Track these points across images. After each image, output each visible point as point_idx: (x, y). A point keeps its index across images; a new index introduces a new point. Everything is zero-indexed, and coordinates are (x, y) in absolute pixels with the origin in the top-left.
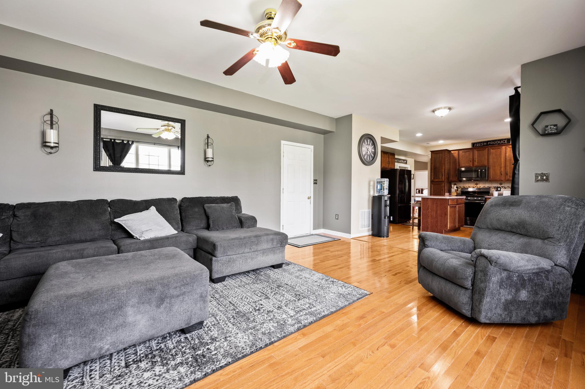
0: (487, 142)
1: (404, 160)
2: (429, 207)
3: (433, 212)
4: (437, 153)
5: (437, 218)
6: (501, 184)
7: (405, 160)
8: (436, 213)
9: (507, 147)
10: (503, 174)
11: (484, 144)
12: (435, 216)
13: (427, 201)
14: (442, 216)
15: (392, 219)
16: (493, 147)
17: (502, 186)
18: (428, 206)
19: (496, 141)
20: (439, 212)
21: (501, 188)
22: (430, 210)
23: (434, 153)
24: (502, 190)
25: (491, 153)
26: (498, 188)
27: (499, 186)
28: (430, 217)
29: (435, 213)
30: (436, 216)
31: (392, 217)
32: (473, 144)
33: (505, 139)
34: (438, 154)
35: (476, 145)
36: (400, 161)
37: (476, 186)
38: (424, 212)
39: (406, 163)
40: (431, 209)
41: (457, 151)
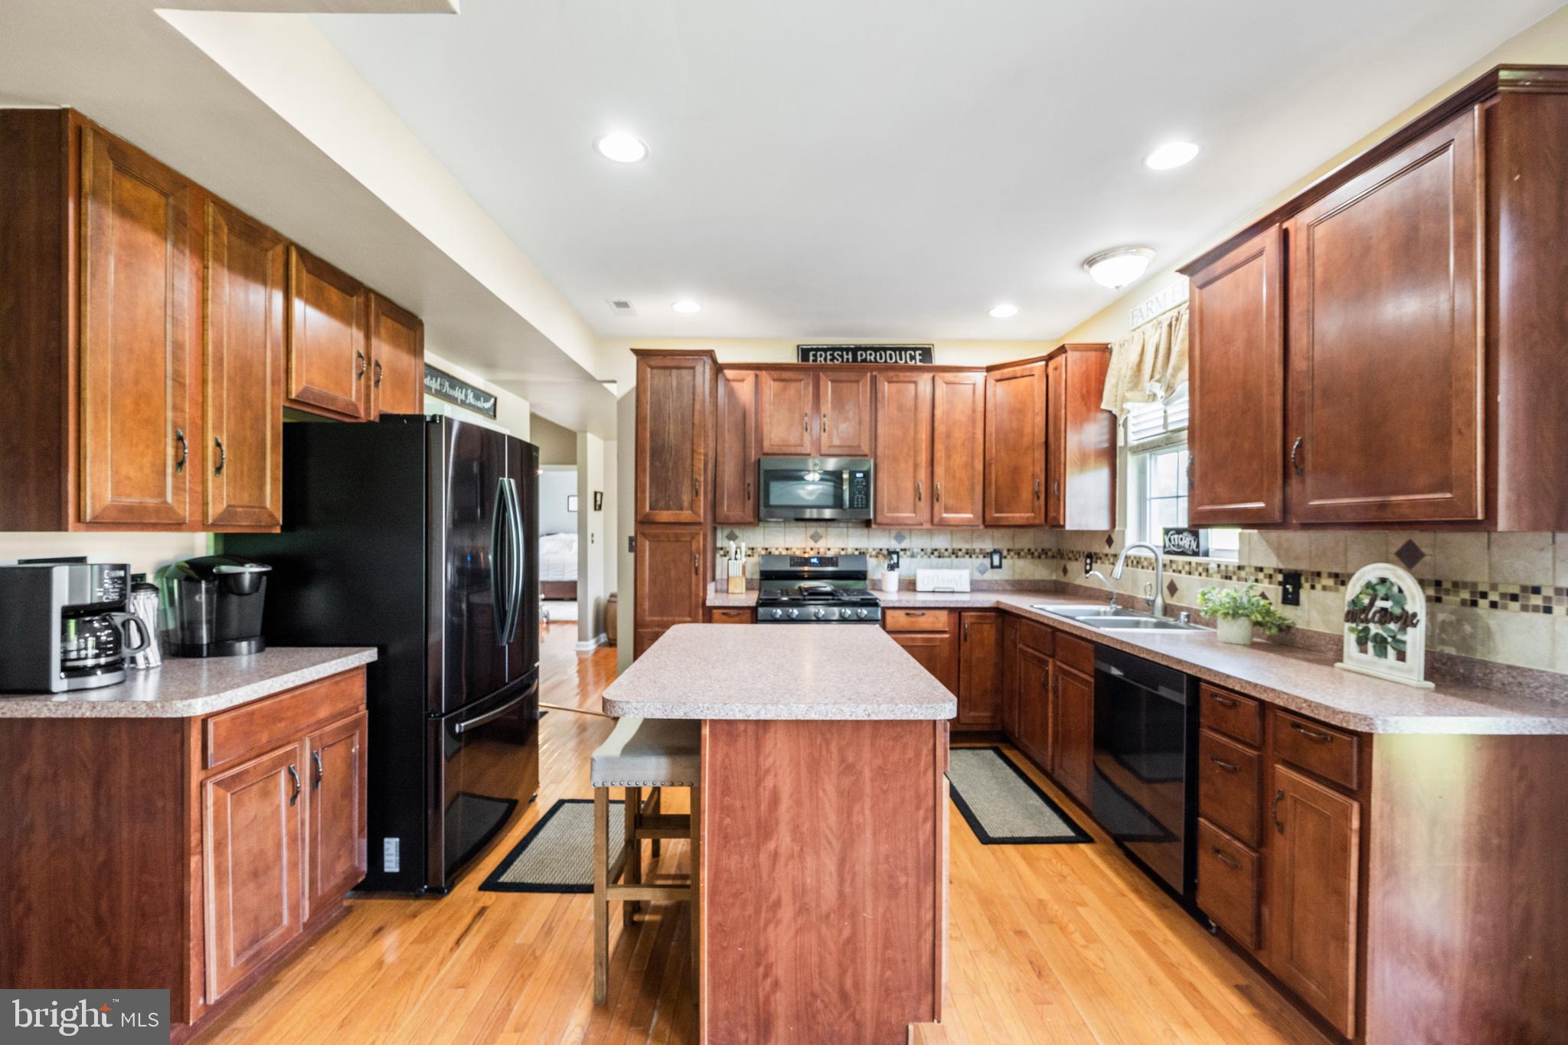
0: (855, 350)
1: (480, 394)
2: (775, 801)
3: (810, 861)
4: (668, 362)
5: (854, 915)
6: (899, 538)
7: (487, 396)
8: (842, 862)
9: (938, 381)
10: (923, 496)
11: (842, 357)
12: (830, 891)
13: (758, 748)
14: (893, 891)
15: (392, 863)
16: (891, 374)
17: (904, 545)
18: (765, 796)
19: (885, 349)
20: (865, 852)
21: (901, 553)
22: (784, 839)
23: (655, 361)
24: (904, 561)
25: (883, 397)
26: (890, 553)
27: (894, 545)
28: (787, 913)
29: (830, 864)
30: (841, 894)
31: (391, 846)
32: (804, 353)
33: (915, 349)
34: (674, 372)
35: (815, 356)
36: (458, 394)
37: (812, 544)
38: (732, 863)
39: (493, 413)
40: (796, 829)
41: (750, 375)
